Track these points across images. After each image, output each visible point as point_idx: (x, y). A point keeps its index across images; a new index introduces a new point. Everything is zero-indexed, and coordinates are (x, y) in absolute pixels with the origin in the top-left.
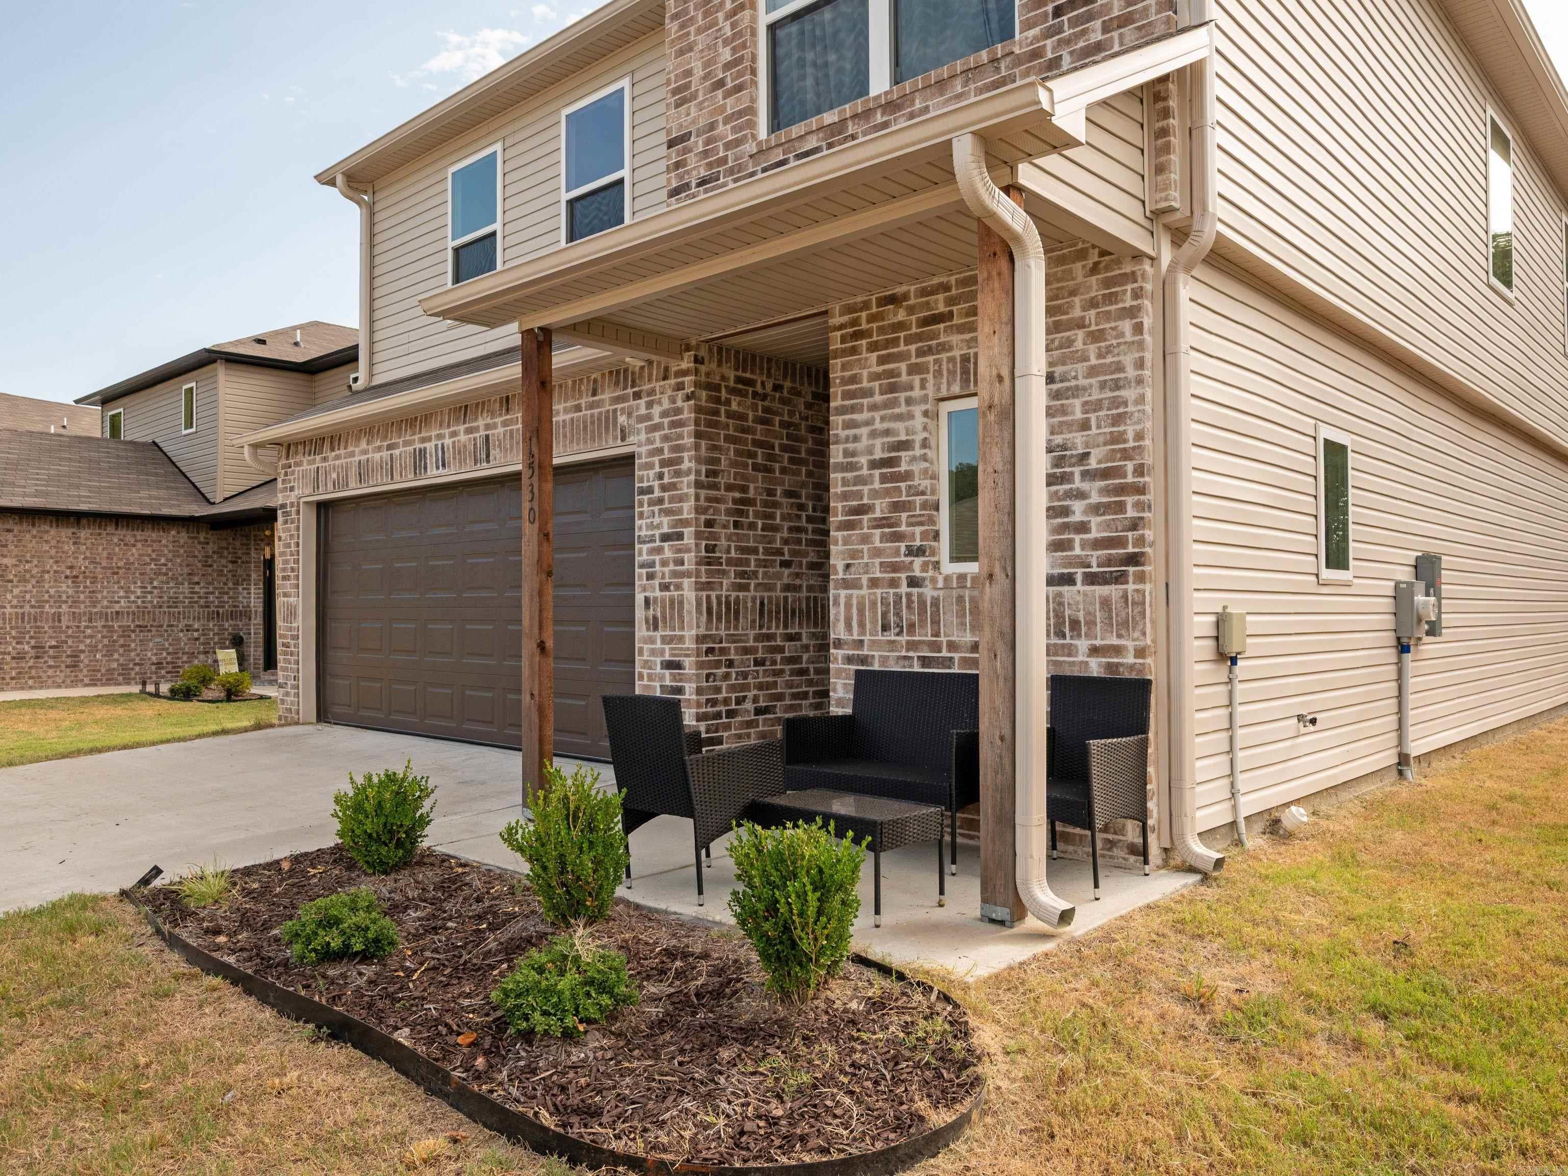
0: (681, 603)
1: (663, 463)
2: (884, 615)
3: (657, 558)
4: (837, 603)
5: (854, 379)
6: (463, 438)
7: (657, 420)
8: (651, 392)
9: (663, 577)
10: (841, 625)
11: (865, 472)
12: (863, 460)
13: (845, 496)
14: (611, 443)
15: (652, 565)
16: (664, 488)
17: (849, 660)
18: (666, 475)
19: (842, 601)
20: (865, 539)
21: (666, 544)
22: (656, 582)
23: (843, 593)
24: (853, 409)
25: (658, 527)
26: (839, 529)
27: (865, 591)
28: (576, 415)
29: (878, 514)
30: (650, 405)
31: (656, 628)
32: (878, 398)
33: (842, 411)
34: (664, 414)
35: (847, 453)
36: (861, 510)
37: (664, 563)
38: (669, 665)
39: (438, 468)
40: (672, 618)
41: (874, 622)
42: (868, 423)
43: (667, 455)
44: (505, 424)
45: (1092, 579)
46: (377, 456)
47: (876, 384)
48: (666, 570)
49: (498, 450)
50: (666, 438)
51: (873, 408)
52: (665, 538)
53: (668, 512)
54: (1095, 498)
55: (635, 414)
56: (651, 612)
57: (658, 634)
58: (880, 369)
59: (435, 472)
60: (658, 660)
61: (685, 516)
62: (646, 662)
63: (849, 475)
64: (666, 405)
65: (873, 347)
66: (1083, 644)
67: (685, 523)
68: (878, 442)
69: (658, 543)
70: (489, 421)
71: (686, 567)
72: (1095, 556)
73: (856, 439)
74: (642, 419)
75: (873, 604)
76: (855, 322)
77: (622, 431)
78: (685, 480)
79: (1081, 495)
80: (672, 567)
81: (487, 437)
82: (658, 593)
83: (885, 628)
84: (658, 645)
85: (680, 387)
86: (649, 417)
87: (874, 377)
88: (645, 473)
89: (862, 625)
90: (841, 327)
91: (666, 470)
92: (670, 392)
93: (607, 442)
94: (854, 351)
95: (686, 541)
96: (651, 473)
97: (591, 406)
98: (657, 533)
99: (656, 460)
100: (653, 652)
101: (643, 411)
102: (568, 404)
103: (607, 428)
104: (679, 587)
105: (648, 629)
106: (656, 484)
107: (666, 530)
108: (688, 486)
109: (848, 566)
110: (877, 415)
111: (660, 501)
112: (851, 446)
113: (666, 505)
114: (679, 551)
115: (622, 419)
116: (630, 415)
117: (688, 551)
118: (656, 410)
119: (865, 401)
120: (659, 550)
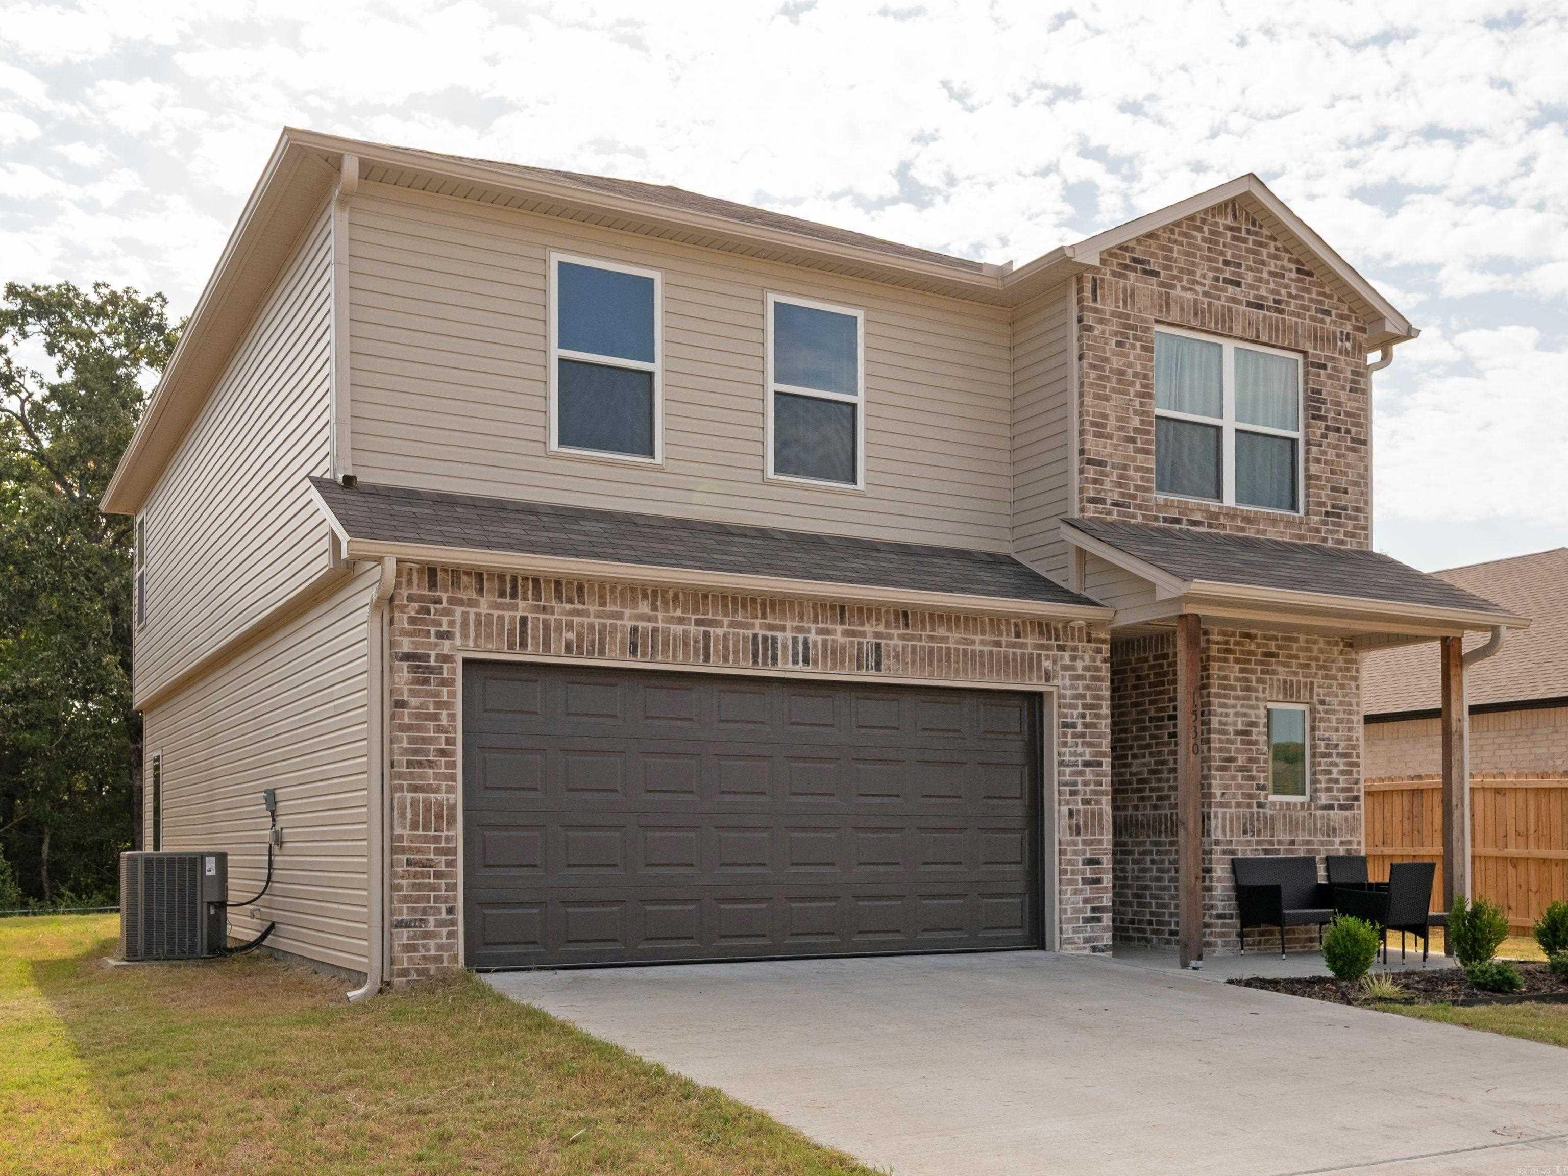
0: (1100, 814)
1: (1085, 706)
2: (1244, 824)
3: (1079, 779)
4: (1216, 817)
5: (1226, 678)
6: (840, 638)
7: (1080, 672)
8: (1075, 649)
9: (1085, 794)
10: (1220, 831)
11: (1232, 736)
12: (1231, 729)
13: (1221, 750)
14: (1035, 681)
15: (1075, 784)
16: (1086, 726)
17: (1224, 852)
18: (1088, 716)
19: (1220, 815)
20: (1234, 778)
21: (1088, 769)
22: (1079, 798)
23: (1220, 810)
24: (1226, 696)
25: (1081, 755)
26: (1217, 770)
27: (1233, 810)
28: (995, 649)
29: (1240, 763)
30: (1073, 658)
31: (1078, 833)
32: (1239, 693)
33: (1219, 696)
34: (1086, 668)
35: (1220, 723)
36: (1231, 760)
37: (1085, 783)
38: (1090, 862)
39: (795, 662)
40: (1093, 825)
41: (1239, 829)
42: (1234, 707)
43: (1088, 701)
44: (903, 637)
45: (1341, 807)
46: (679, 629)
47: (1238, 684)
48: (1087, 789)
49: (893, 661)
50: (1087, 687)
51: (1237, 698)
52: (1087, 764)
53: (1090, 745)
54: (1342, 767)
55: (1059, 663)
56: (1075, 821)
57: (1080, 839)
58: (1241, 675)
59: (790, 666)
60: (1080, 859)
61: (1104, 749)
62: (1070, 860)
63: (1223, 737)
64: (1087, 662)
65: (1237, 661)
66: (1337, 840)
67: (1103, 754)
68: (1240, 719)
69: (1080, 768)
70: (881, 628)
71: (1104, 787)
72: (1342, 796)
73: (1227, 715)
74: (1065, 668)
75: (1239, 818)
76: (1227, 643)
77: (1046, 673)
78: (1103, 722)
79: (1336, 765)
80: (1092, 787)
81: (878, 646)
82: (1081, 807)
83: (1245, 832)
84: (1080, 847)
85: (1099, 651)
86: (1073, 668)
87: (1238, 680)
88: (1069, 711)
89: (1232, 831)
90: (1218, 643)
91: (1087, 712)
92: (1091, 653)
93: (1030, 679)
94: (1226, 660)
95: (1104, 768)
96: (1075, 712)
97: (1014, 645)
98: (1080, 759)
99: (1080, 702)
100: (1075, 853)
101: (1067, 661)
102: (987, 637)
103: (1031, 668)
104: (1098, 802)
105: (1071, 835)
106: (1079, 721)
107: (1088, 758)
108: (1106, 727)
109: (1223, 794)
110: (1239, 703)
111: (1083, 735)
112: (1224, 719)
113: (1088, 739)
114: (1098, 775)
115: (1046, 664)
116: (1054, 662)
117: (1105, 776)
118: (1079, 664)
119: (1232, 693)
120: (1082, 773)
